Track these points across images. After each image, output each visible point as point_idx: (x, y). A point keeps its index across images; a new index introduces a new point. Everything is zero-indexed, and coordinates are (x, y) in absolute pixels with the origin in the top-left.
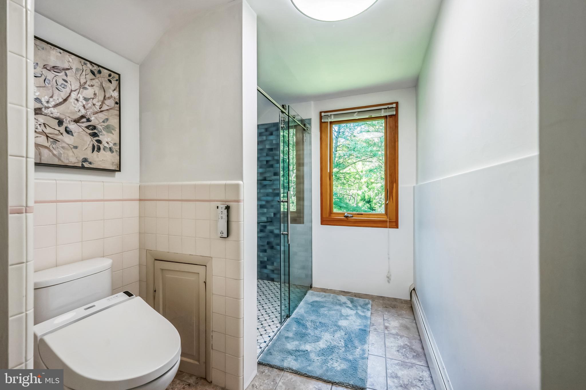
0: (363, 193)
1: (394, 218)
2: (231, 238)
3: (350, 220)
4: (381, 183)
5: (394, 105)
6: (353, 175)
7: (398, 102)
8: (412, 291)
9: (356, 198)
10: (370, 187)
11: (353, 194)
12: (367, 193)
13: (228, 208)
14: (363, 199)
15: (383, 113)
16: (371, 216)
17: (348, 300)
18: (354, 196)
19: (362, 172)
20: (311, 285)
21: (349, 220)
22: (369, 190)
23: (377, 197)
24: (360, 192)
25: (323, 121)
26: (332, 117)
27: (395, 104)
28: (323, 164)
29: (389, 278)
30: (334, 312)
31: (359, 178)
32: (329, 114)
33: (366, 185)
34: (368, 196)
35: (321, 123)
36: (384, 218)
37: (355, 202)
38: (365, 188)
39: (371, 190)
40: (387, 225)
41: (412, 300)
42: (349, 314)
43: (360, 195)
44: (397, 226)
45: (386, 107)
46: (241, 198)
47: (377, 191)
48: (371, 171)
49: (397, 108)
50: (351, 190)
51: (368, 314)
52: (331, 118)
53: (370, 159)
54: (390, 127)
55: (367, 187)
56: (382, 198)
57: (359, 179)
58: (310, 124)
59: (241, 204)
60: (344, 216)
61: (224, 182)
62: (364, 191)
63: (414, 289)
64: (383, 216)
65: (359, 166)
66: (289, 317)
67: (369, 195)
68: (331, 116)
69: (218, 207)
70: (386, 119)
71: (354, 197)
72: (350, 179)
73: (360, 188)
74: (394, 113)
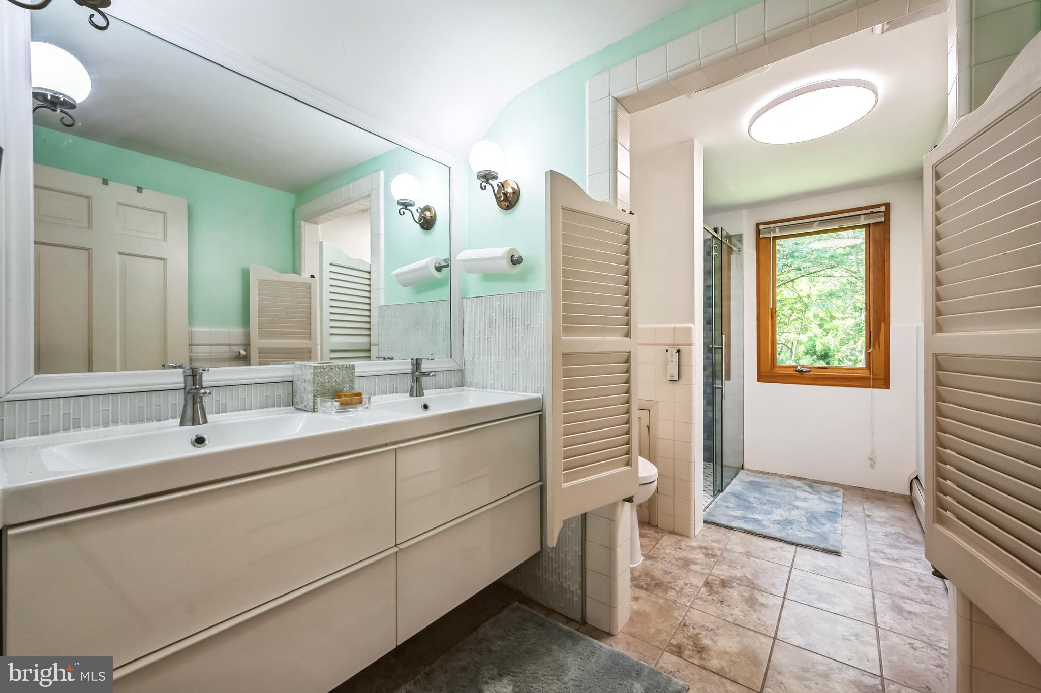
0: (811, 339)
1: (883, 373)
2: (681, 382)
3: (806, 376)
4: (856, 319)
5: (883, 209)
6: (789, 303)
7: (889, 203)
8: (912, 480)
9: (794, 349)
10: (827, 326)
11: (787, 341)
12: (821, 338)
13: (678, 351)
14: (811, 352)
15: (863, 221)
16: (842, 371)
17: (805, 485)
18: (790, 345)
19: (809, 297)
20: (742, 466)
21: (803, 376)
22: (826, 333)
23: (844, 348)
24: (804, 338)
25: (761, 236)
26: (777, 230)
27: (884, 207)
28: (762, 297)
29: (872, 461)
30: (785, 494)
31: (803, 308)
32: (771, 226)
33: (818, 323)
34: (824, 345)
35: (758, 239)
36: (866, 374)
37: (791, 357)
38: (815, 330)
39: (830, 334)
40: (870, 384)
41: (913, 495)
42: (807, 498)
43: (803, 344)
44: (887, 386)
45: (868, 211)
46: (693, 342)
47: (844, 336)
48: (831, 295)
49: (887, 213)
50: (783, 333)
51: (840, 500)
52: (774, 231)
53: (829, 272)
54: (875, 241)
55: (821, 326)
56: (857, 349)
57: (802, 311)
58: (741, 241)
59: (693, 347)
60: (796, 371)
61: (672, 326)
62: (812, 335)
63: (917, 478)
64: (862, 371)
65: (803, 285)
66: (722, 491)
67: (826, 342)
68: (775, 230)
69: (667, 351)
70: (868, 228)
71: (790, 347)
72: (783, 312)
73: (803, 330)
74: (883, 219)
